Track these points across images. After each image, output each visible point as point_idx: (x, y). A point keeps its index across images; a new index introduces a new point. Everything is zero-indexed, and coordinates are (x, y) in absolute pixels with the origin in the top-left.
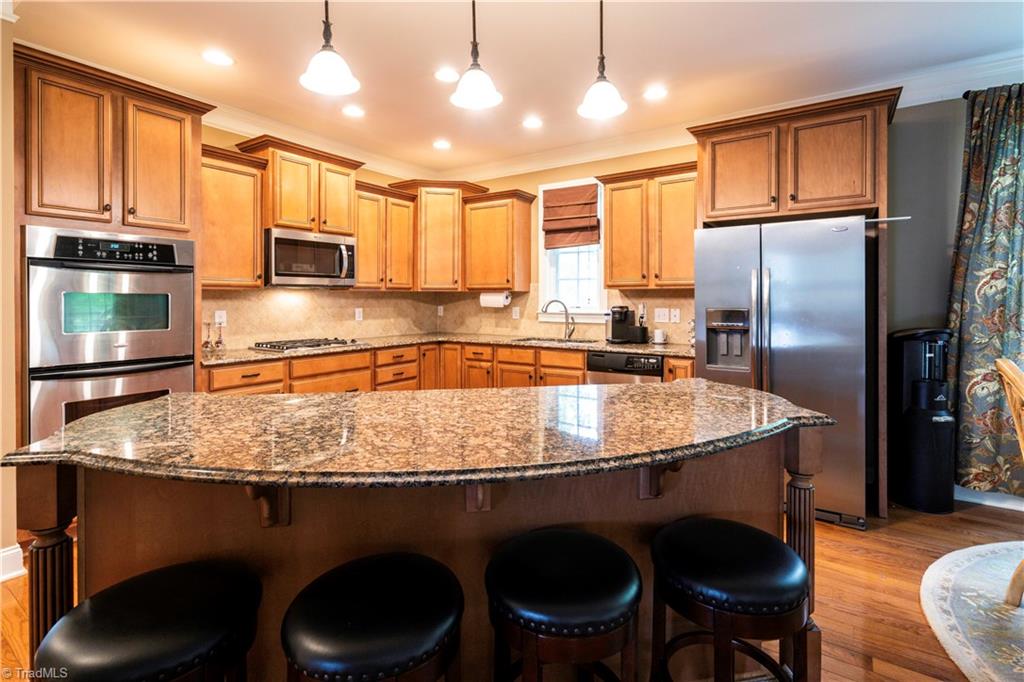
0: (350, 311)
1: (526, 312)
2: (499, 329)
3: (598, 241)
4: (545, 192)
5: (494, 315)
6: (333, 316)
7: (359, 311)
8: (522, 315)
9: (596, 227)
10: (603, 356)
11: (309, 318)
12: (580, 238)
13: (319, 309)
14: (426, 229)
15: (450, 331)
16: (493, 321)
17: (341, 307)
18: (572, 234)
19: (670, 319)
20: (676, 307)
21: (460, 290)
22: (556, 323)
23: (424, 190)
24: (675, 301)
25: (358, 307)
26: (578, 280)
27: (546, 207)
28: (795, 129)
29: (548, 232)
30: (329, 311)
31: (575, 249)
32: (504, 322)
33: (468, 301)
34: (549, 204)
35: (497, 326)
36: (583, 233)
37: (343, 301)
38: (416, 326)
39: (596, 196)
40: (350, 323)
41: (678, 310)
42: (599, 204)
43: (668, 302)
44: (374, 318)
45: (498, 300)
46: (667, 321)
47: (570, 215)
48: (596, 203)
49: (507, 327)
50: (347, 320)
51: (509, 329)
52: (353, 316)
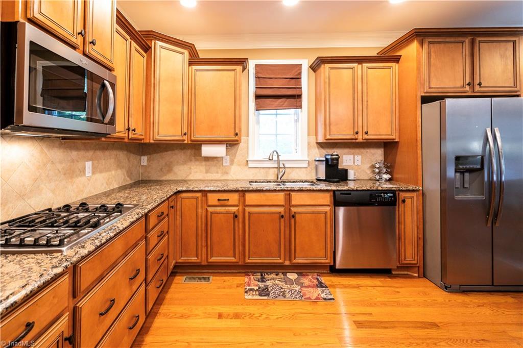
0: (80, 165)
1: (235, 160)
2: (209, 175)
3: (300, 106)
4: (257, 66)
5: (204, 163)
6: (65, 174)
7: (89, 165)
8: (232, 162)
9: (299, 96)
10: (350, 194)
11: (36, 180)
12: (286, 103)
13: (49, 165)
14: (159, 82)
15: (154, 178)
16: (203, 169)
17: (73, 161)
18: (280, 100)
19: (354, 163)
20: (358, 154)
21: (186, 142)
22: (263, 168)
23: (159, 43)
24: (357, 151)
25: (88, 160)
26: (276, 135)
27: (257, 78)
28: (479, 41)
29: (258, 97)
30: (60, 167)
31: (274, 112)
32: (213, 169)
33: (176, 151)
34: (260, 75)
35: (207, 172)
36: (288, 100)
37: (74, 154)
38: (128, 177)
39: (300, 74)
40: (81, 180)
41: (360, 156)
42: (302, 79)
43: (352, 151)
44: (101, 172)
45: (219, 151)
46: (352, 164)
47: (277, 85)
48: (301, 78)
49: (217, 173)
50: (77, 176)
51: (219, 175)
52: (83, 171)
